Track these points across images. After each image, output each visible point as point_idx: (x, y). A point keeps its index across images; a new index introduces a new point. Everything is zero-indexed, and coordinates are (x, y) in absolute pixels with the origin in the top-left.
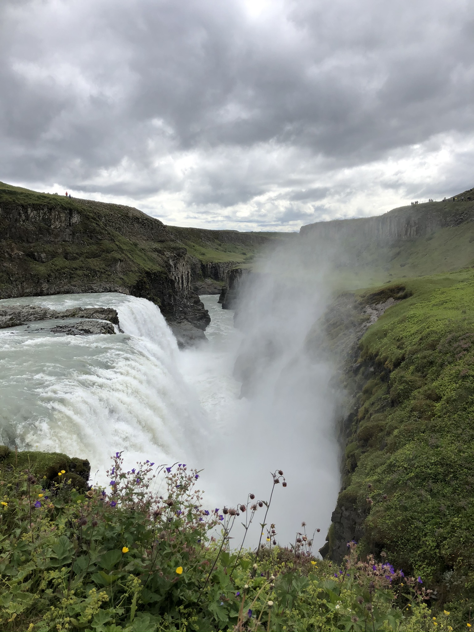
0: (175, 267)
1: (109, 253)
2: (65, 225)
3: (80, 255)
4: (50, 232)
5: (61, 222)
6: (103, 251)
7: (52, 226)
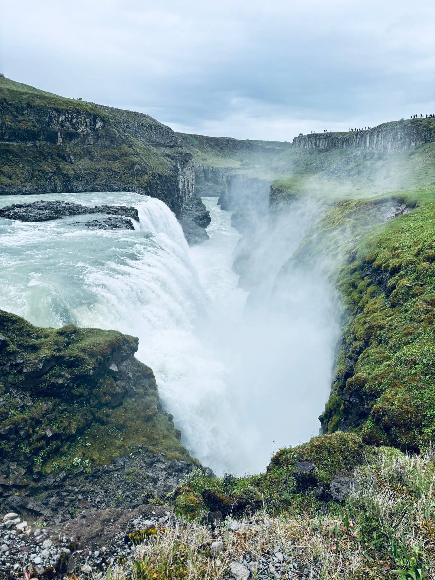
0: (182, 170)
1: (128, 157)
2: (90, 129)
3: (103, 157)
4: (77, 135)
5: (87, 127)
6: (123, 154)
7: (79, 131)
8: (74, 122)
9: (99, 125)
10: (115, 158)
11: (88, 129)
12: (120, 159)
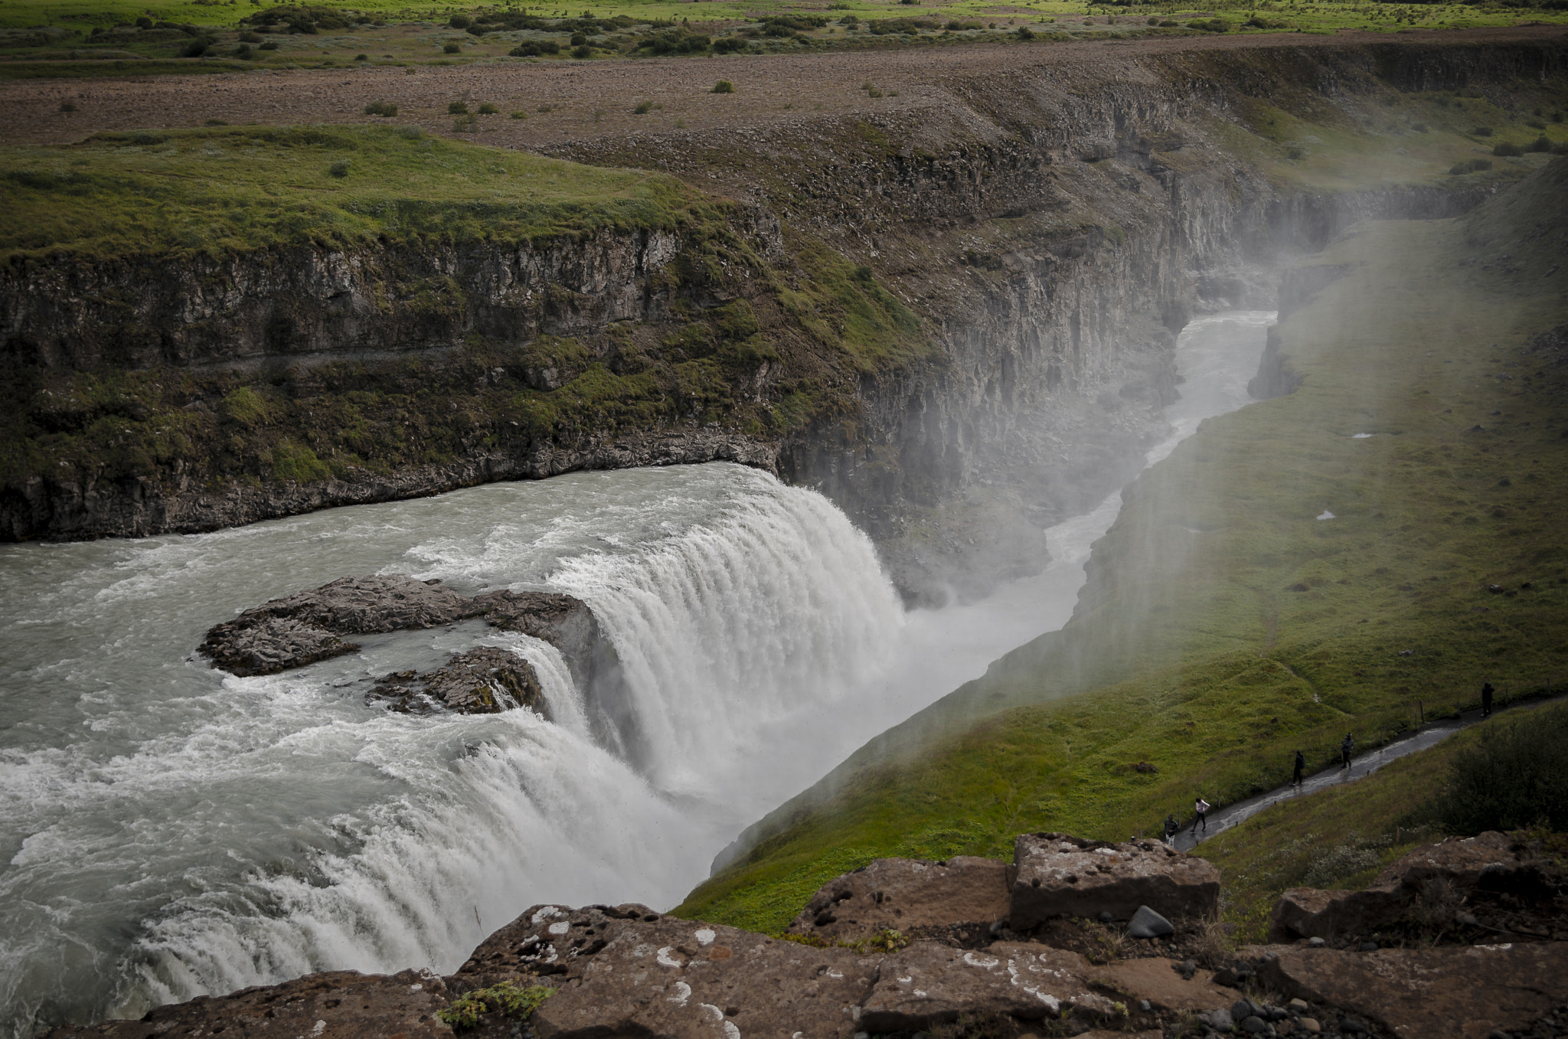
1: (742, 340)
2: (623, 277)
3: (658, 353)
4: (574, 304)
5: (611, 272)
6: (727, 334)
7: (584, 289)
8: (569, 267)
9: (659, 251)
10: (698, 351)
11: (616, 279)
12: (714, 351)
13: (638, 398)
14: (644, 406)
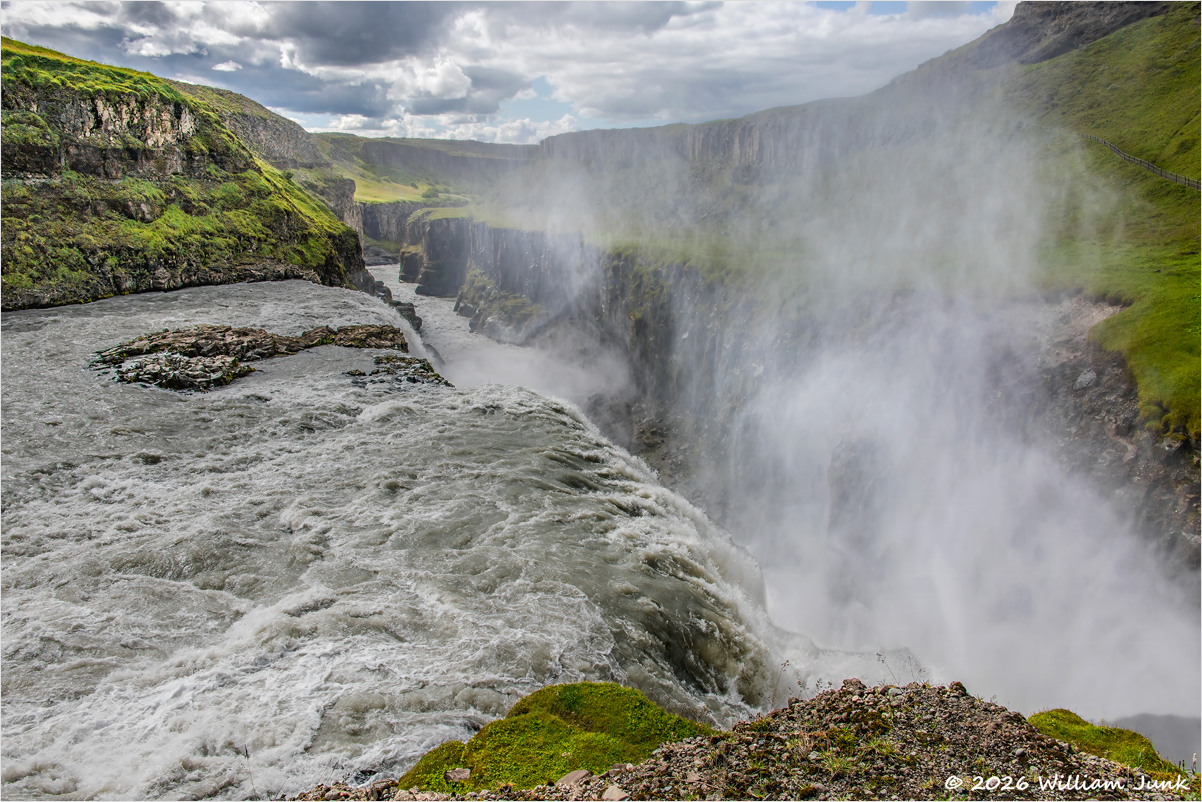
1: (264, 198)
2: (173, 137)
3: (211, 203)
4: (148, 154)
5: (164, 132)
6: (252, 194)
7: (150, 142)
8: (136, 121)
9: (187, 125)
10: (237, 205)
11: (169, 137)
12: (248, 204)
13: (211, 234)
14: (218, 241)
